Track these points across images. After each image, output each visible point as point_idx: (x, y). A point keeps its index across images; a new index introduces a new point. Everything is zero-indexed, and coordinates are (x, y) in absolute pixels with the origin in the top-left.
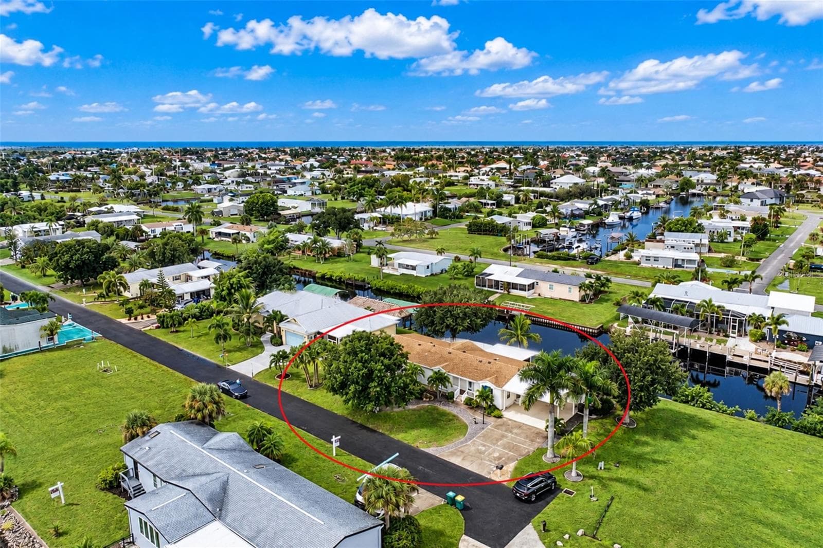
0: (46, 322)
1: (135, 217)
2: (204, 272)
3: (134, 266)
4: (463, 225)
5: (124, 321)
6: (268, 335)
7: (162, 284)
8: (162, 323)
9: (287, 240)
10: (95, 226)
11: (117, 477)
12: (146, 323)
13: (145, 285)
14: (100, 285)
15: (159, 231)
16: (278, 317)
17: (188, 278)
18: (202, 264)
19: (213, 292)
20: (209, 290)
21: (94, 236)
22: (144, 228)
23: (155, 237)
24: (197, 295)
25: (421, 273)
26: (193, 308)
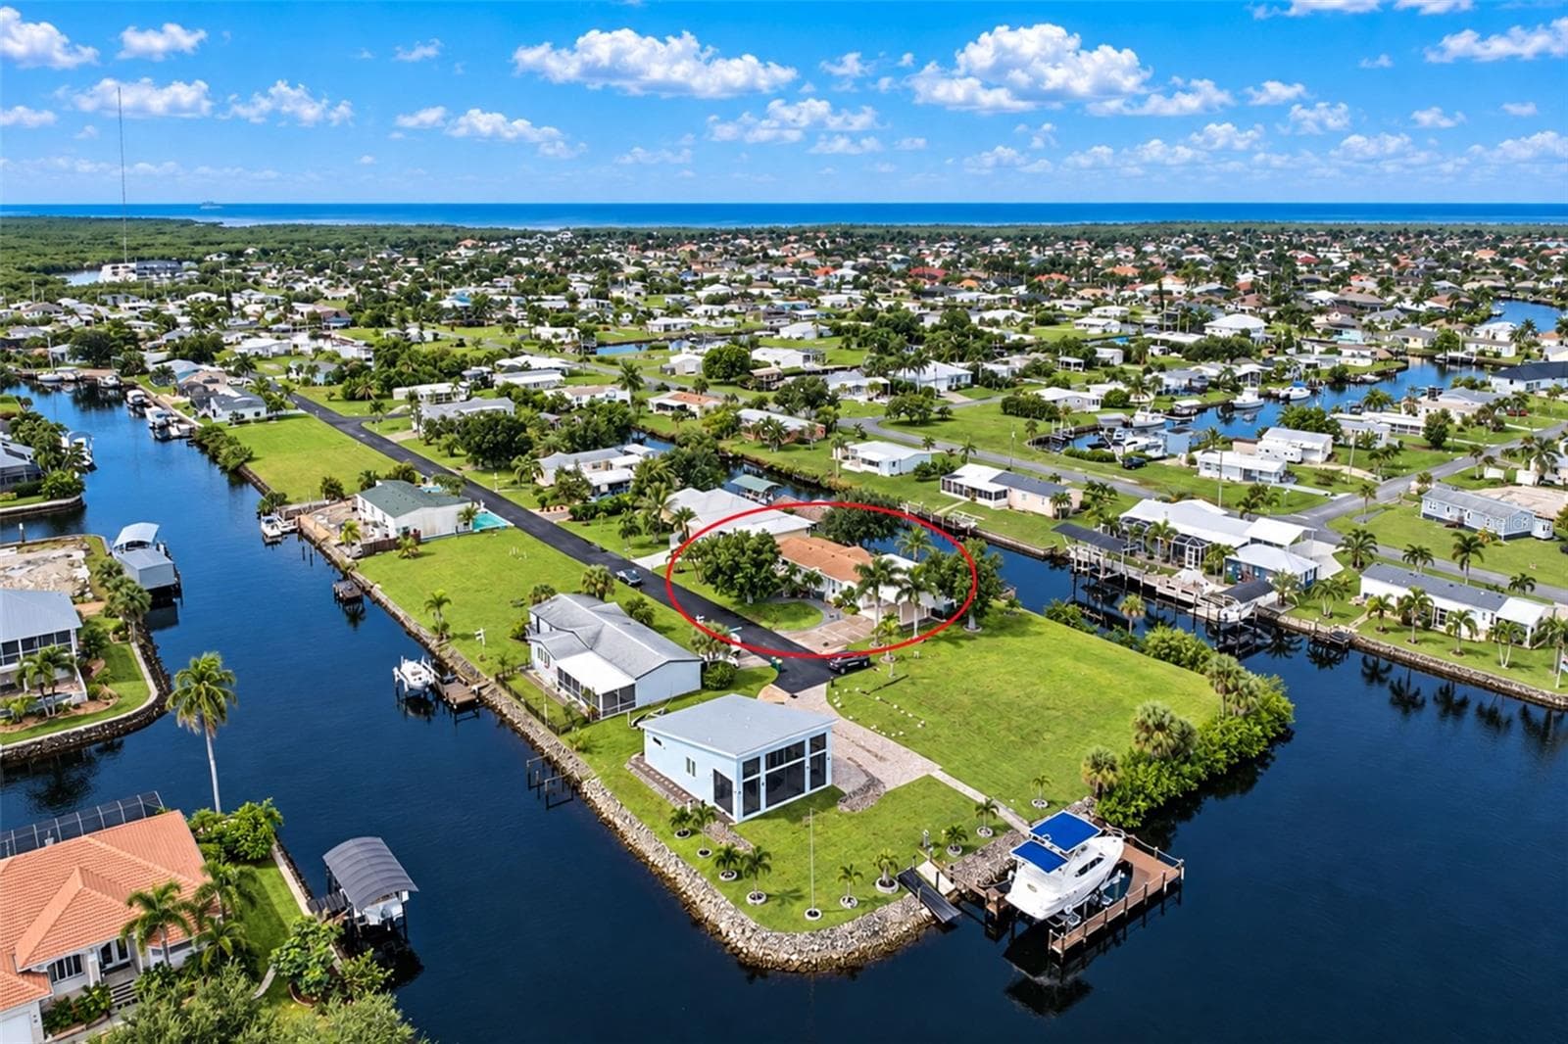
0: (462, 507)
1: (558, 376)
2: (629, 460)
3: (552, 449)
4: (999, 398)
5: (536, 511)
6: (678, 533)
7: (577, 473)
8: (576, 516)
9: (738, 419)
10: (506, 391)
11: (523, 628)
12: (558, 516)
13: (561, 472)
14: (511, 470)
15: (585, 400)
16: (687, 515)
17: (609, 466)
18: (627, 448)
19: (632, 484)
20: (627, 482)
21: (506, 406)
22: (568, 396)
23: (580, 406)
24: (615, 487)
25: (884, 472)
26: (608, 501)
